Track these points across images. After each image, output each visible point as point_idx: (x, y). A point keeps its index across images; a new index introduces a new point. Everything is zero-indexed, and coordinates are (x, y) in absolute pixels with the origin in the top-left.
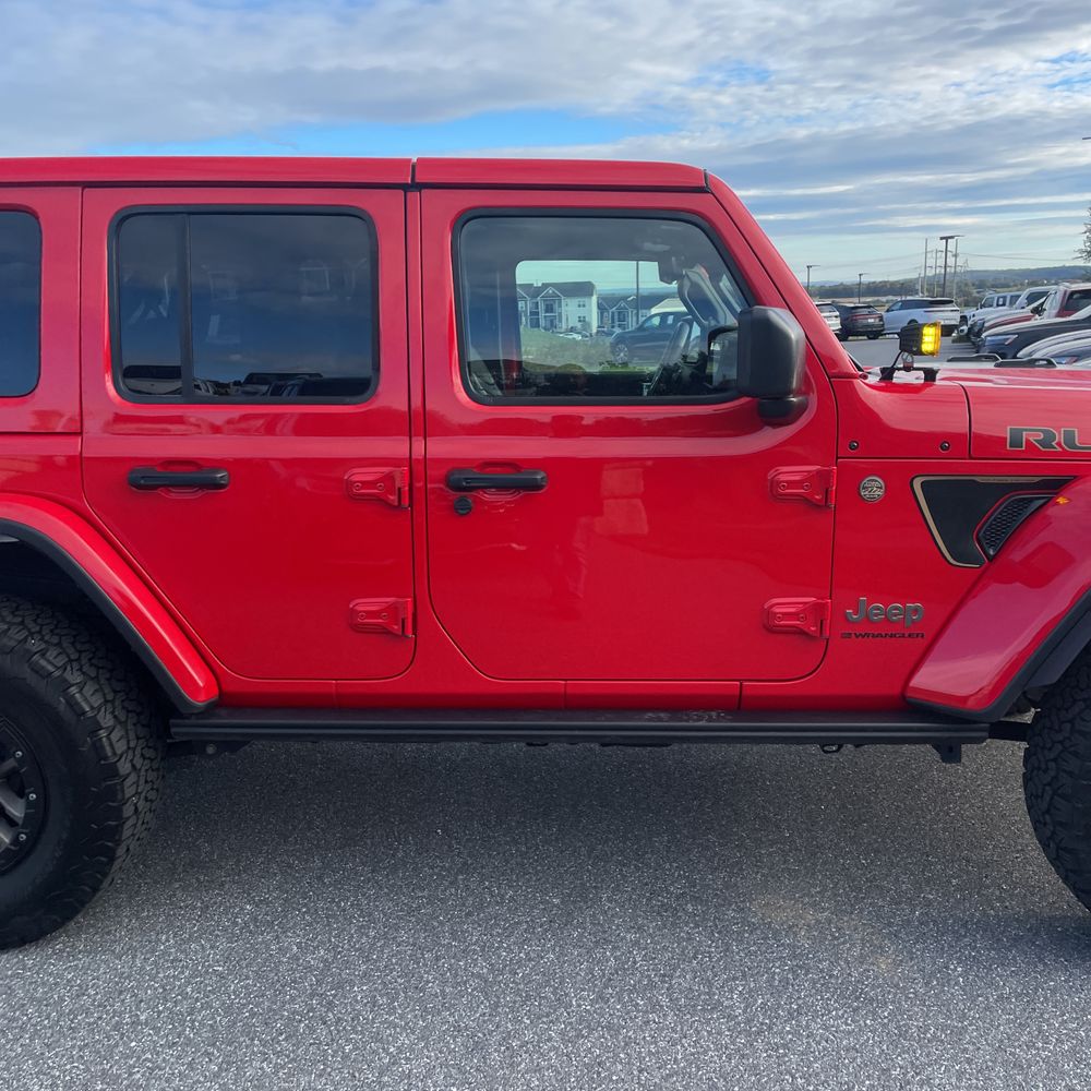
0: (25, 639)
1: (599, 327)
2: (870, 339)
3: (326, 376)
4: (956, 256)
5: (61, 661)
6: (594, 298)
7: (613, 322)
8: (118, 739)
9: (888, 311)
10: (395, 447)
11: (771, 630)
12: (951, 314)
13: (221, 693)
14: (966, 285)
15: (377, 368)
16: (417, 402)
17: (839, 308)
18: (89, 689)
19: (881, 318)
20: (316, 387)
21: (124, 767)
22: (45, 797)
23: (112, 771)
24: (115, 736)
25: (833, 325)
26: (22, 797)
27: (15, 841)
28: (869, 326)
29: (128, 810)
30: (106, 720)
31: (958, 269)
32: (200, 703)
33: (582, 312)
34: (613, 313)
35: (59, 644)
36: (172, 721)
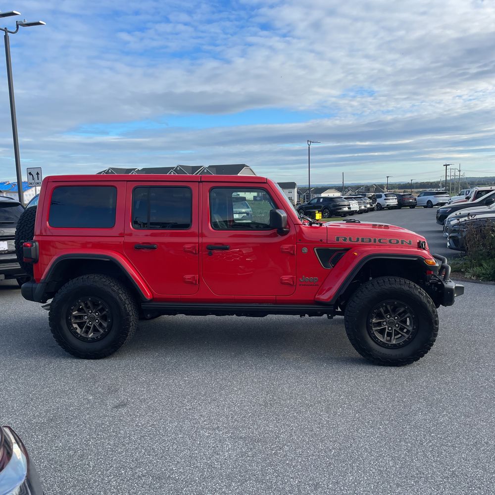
0: (110, 283)
1: (298, 202)
2: (411, 208)
3: (179, 223)
4: (460, 171)
5: (118, 288)
6: (296, 189)
7: (304, 199)
8: (129, 307)
9: (418, 196)
10: (195, 240)
11: (282, 283)
12: (445, 198)
13: (153, 298)
14: (465, 184)
15: (191, 222)
16: (200, 232)
17: (397, 195)
18: (124, 295)
19: (415, 199)
20: (175, 226)
21: (131, 314)
22: (112, 320)
23: (128, 314)
24: (129, 306)
25: (394, 202)
26: (106, 321)
27: (105, 331)
28: (410, 202)
29: (131, 324)
30: (127, 303)
31: (461, 177)
32: (148, 299)
33: (290, 195)
34: (304, 196)
35: (117, 285)
36: (142, 304)
